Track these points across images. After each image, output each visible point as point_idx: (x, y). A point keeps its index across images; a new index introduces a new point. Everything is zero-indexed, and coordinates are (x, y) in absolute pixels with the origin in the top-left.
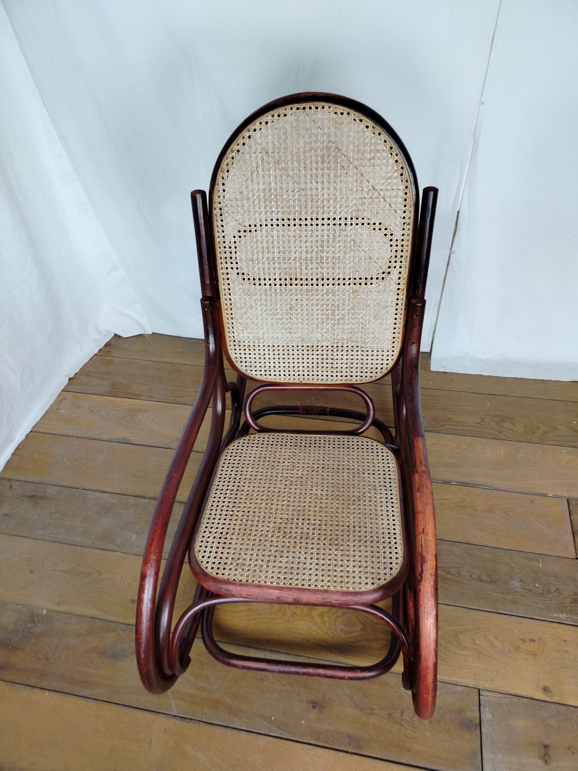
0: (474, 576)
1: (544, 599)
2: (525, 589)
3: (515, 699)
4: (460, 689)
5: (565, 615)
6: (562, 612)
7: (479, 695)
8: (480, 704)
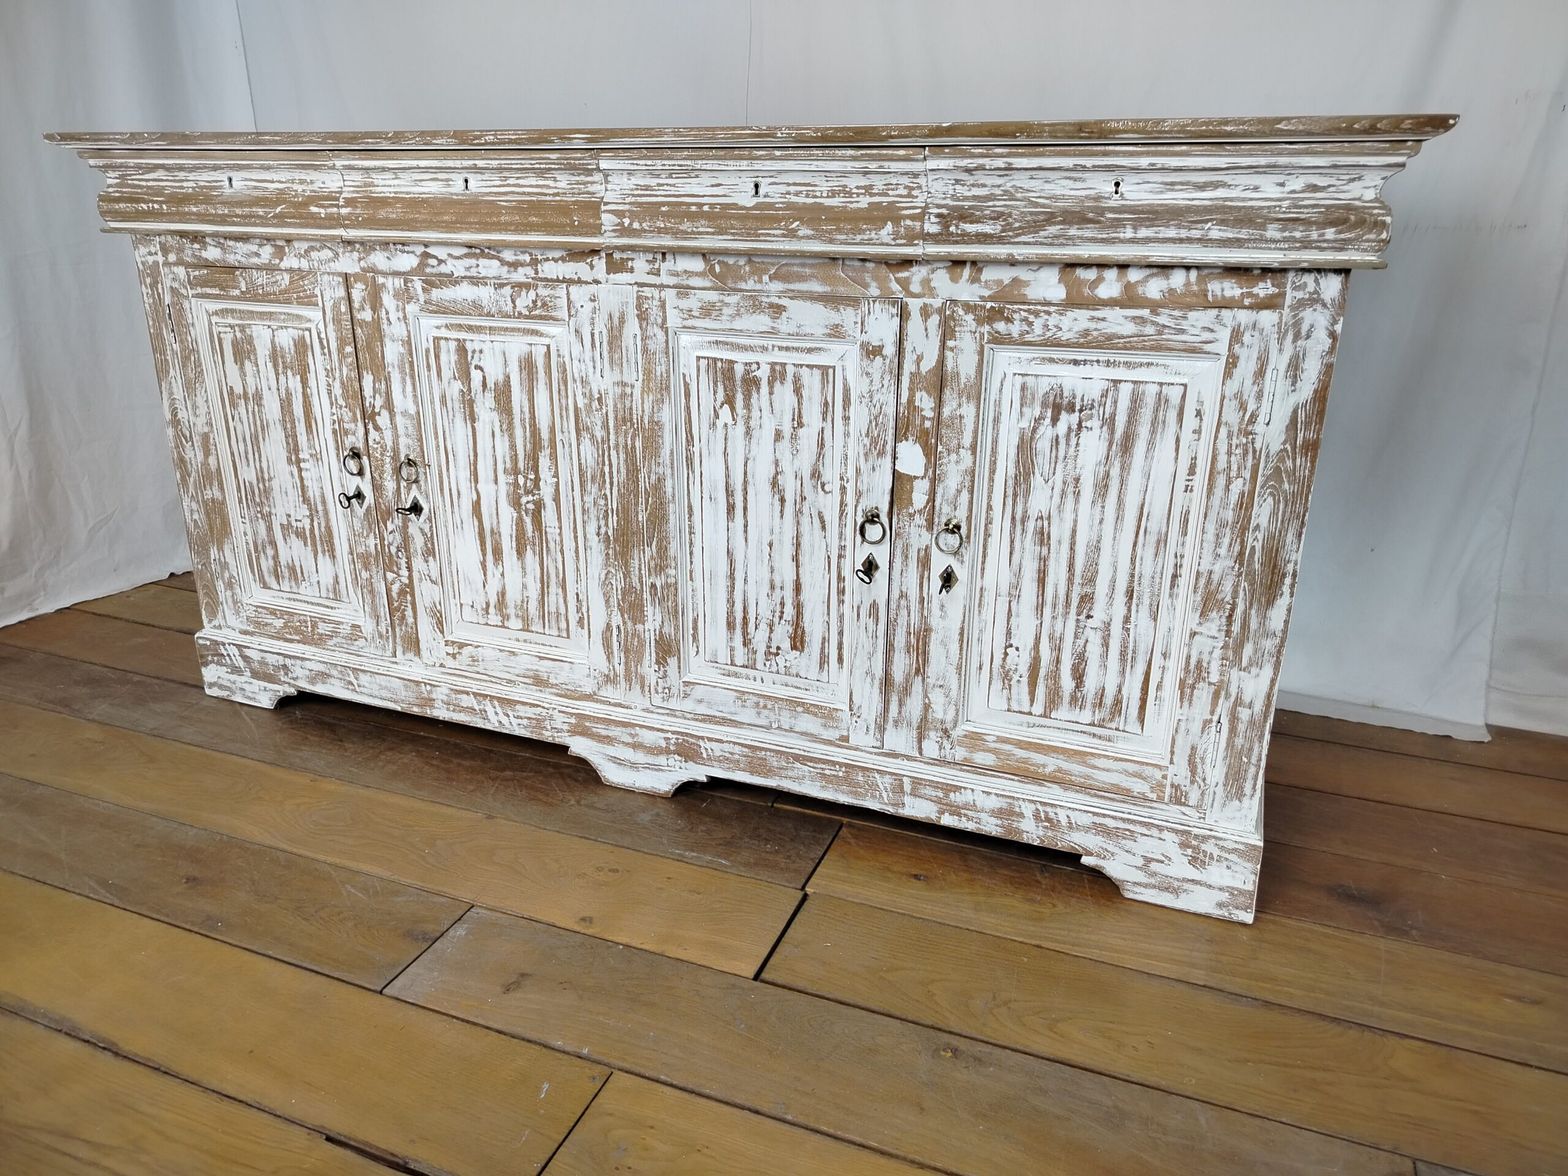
3: (525, 922)
4: (442, 900)
5: (692, 854)
7: (468, 911)
8: (459, 919)
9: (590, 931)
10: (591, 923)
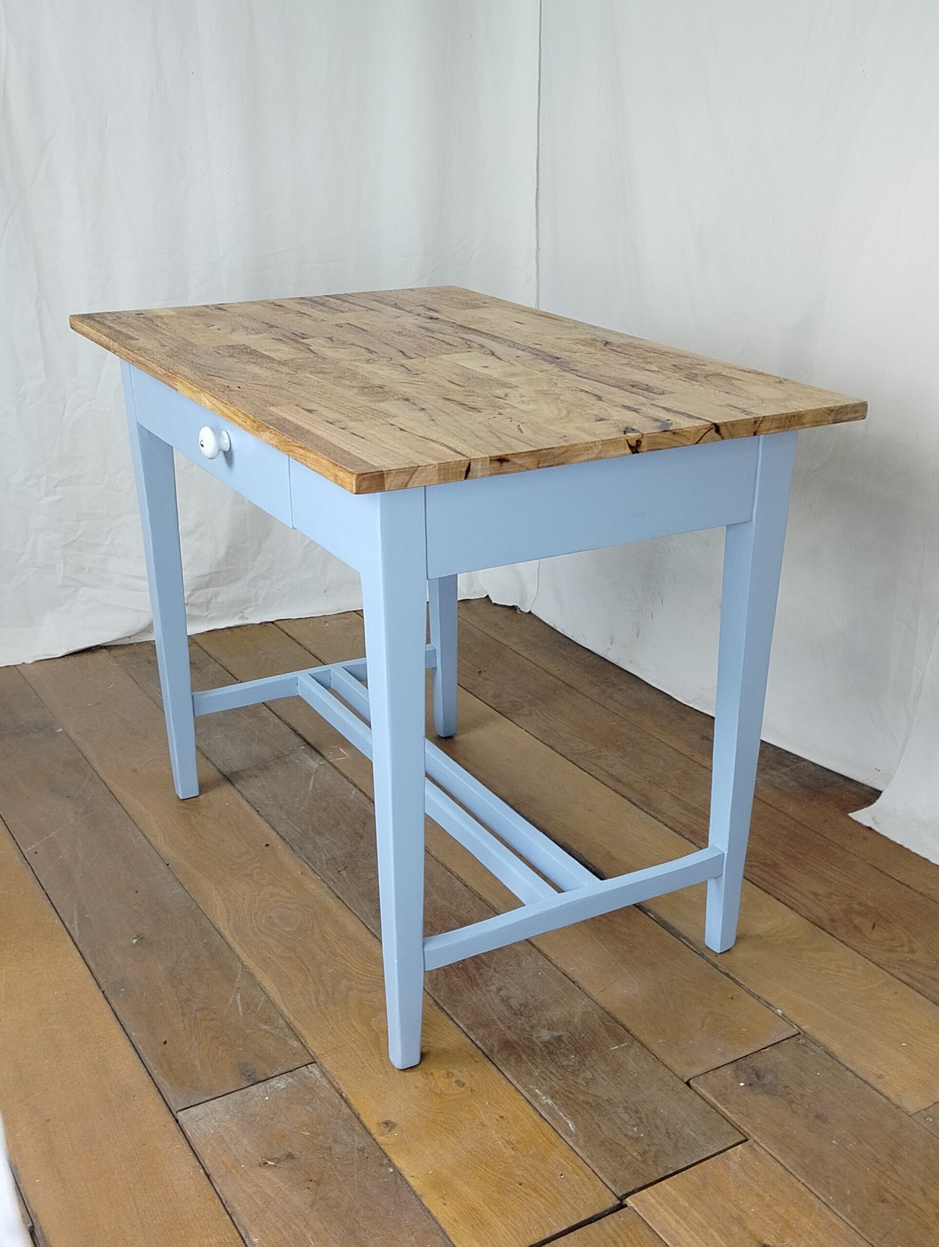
0: (502, 993)
1: (554, 1071)
2: (547, 1047)
3: (337, 1100)
4: (296, 1044)
5: (550, 1102)
6: (552, 1098)
7: (306, 1065)
8: (291, 1071)
9: (380, 1139)
10: (390, 1131)
